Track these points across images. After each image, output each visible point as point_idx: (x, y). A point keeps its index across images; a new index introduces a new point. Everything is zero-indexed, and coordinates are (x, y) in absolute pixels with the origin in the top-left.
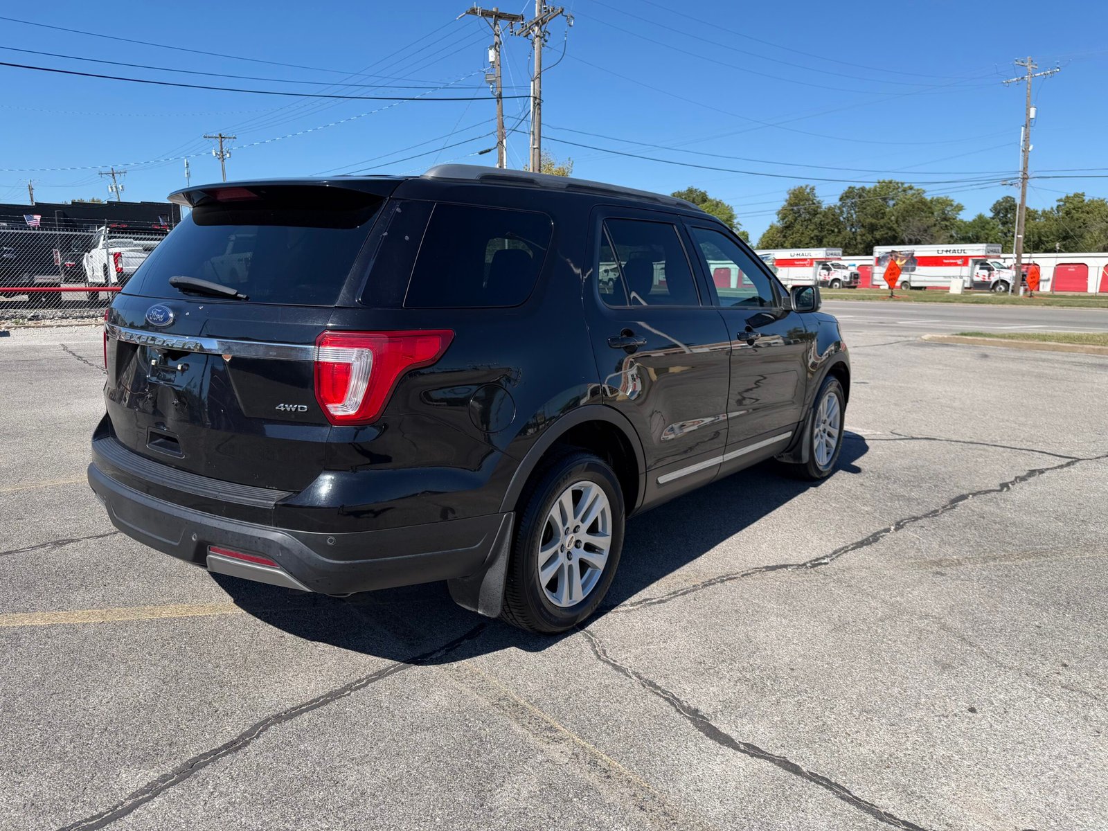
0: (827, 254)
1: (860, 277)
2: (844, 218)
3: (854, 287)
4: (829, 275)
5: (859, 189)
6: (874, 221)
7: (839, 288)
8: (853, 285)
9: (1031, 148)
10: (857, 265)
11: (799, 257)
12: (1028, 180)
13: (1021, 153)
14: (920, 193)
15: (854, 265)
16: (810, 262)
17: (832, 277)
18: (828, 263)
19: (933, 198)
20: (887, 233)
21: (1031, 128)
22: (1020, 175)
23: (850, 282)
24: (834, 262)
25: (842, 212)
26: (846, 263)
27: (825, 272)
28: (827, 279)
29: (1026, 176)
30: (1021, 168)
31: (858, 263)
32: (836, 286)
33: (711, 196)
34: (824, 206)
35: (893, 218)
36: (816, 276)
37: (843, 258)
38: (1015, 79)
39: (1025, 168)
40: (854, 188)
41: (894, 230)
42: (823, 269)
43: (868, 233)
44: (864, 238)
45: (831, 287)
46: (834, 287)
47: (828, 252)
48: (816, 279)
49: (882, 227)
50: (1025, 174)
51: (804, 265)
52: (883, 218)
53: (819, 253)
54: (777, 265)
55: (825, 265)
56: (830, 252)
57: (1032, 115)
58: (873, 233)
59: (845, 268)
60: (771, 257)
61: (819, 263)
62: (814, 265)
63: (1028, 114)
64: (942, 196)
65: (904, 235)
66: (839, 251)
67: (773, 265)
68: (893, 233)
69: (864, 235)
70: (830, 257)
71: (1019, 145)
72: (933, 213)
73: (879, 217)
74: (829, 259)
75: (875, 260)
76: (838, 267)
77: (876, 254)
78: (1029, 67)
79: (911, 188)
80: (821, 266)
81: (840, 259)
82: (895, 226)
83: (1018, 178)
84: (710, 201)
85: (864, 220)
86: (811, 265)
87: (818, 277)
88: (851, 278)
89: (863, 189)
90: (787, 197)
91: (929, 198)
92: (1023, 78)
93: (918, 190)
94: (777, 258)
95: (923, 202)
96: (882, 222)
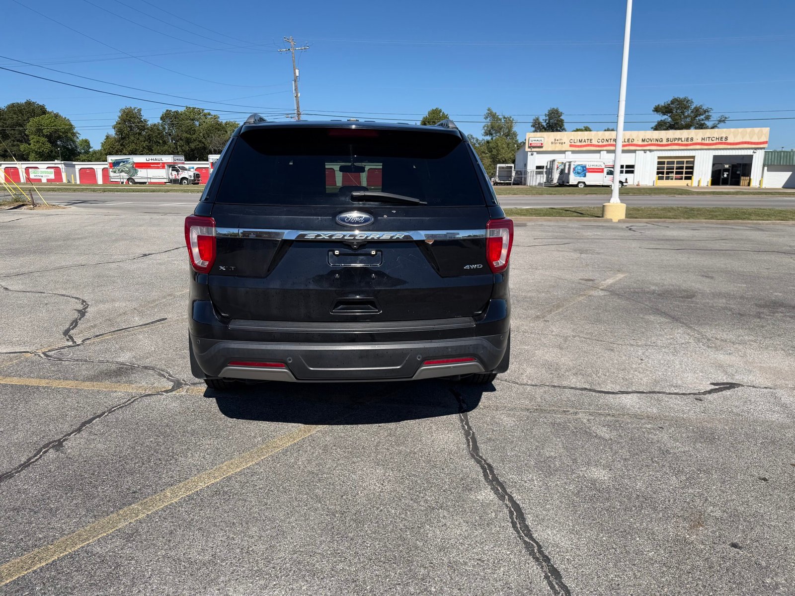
0: (174, 159)
1: (200, 176)
2: (166, 133)
3: (198, 183)
4: (178, 175)
5: (174, 112)
6: (188, 136)
7: (188, 184)
8: (196, 182)
9: (299, 95)
10: (195, 168)
11: (153, 161)
12: (301, 116)
13: (295, 98)
14: (216, 117)
15: (193, 168)
16: (163, 166)
17: (181, 177)
18: (176, 166)
19: (227, 122)
20: (198, 145)
21: (298, 83)
22: (296, 112)
23: (194, 180)
24: (179, 165)
25: (164, 128)
26: (187, 166)
27: (174, 173)
28: (177, 178)
29: (299, 113)
30: (296, 108)
31: (196, 166)
32: (185, 182)
33: (49, 109)
34: (150, 123)
35: (201, 134)
36: (168, 175)
37: (186, 162)
38: (285, 50)
39: (298, 108)
40: (170, 111)
41: (203, 143)
42: (173, 170)
43: (186, 144)
44: (183, 148)
45: (181, 183)
46: (184, 183)
47: (175, 158)
48: (169, 178)
49: (195, 140)
50: (298, 111)
51: (158, 168)
52: (194, 134)
53: (168, 159)
54: (136, 167)
55: (173, 167)
56: (177, 158)
57: (297, 75)
58: (189, 144)
59: (189, 170)
60: (131, 161)
61: (170, 166)
62: (166, 168)
63: (295, 73)
64: (232, 121)
65: (210, 147)
66: (183, 158)
67: (133, 167)
68: (203, 145)
69: (183, 146)
70: (177, 161)
71: (293, 92)
72: (226, 132)
73: (191, 133)
74: (176, 163)
75: (210, 164)
76: (184, 169)
77: (211, 161)
78: (292, 43)
79: (209, 114)
80: (171, 169)
81: (183, 163)
82: (203, 140)
83: (295, 114)
84: (48, 113)
85: (181, 135)
86: (163, 167)
87: (171, 177)
88: (194, 177)
89: (177, 112)
90: (120, 114)
91: (224, 122)
92: (289, 50)
93: (215, 116)
94: (135, 162)
95: (220, 124)
96: (194, 136)
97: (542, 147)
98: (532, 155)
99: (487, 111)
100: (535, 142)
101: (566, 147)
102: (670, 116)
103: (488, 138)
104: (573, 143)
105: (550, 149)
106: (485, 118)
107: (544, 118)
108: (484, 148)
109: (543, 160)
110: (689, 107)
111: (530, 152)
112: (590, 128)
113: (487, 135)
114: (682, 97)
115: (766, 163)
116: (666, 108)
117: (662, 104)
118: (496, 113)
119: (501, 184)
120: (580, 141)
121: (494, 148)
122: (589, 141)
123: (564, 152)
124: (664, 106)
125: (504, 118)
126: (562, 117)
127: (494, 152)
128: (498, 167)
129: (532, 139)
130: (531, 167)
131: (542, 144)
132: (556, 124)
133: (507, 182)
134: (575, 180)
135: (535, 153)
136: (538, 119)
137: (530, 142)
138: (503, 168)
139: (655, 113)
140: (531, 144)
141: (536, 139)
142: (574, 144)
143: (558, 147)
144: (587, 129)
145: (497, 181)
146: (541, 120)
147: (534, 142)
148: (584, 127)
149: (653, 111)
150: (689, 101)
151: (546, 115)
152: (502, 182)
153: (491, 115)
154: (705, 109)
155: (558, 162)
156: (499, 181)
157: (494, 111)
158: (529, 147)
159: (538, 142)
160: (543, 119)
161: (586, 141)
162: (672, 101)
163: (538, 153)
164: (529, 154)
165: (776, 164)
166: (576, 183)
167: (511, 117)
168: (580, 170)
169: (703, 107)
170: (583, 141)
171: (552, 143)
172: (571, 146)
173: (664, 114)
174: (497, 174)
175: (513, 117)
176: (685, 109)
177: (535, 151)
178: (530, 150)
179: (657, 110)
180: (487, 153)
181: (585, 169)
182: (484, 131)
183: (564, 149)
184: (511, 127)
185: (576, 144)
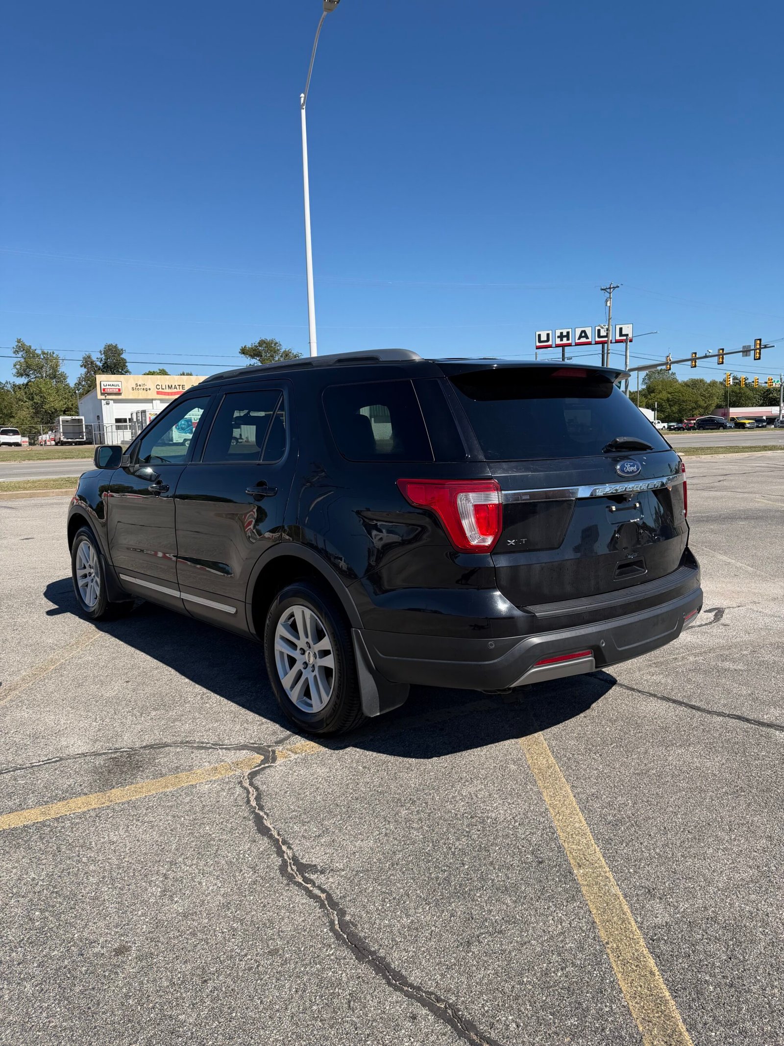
97: (120, 394)
98: (108, 404)
99: (17, 344)
100: (110, 387)
101: (152, 394)
102: (259, 360)
103: (23, 380)
104: (160, 390)
105: (131, 397)
106: (14, 353)
107: (99, 356)
108: (21, 394)
109: (125, 411)
110: (278, 350)
111: (104, 400)
112: (167, 371)
113: (22, 375)
114: (269, 339)
115: (372, 414)
116: (255, 350)
117: (249, 345)
118: (30, 347)
119: (70, 444)
120: (170, 387)
121: (36, 394)
122: (181, 387)
123: (151, 401)
124: (252, 348)
125: (44, 353)
126: (123, 356)
127: (37, 399)
128: (61, 420)
129: (105, 383)
130: (108, 420)
131: (119, 390)
132: (115, 365)
133: (77, 440)
134: (179, 437)
135: (111, 402)
136: (89, 357)
137: (103, 387)
138: (67, 421)
139: (243, 355)
140: (104, 390)
141: (111, 383)
142: (163, 390)
143: (142, 395)
144: (163, 373)
145: (62, 439)
146: (94, 358)
147: (108, 387)
148: (159, 369)
149: (240, 353)
150: (276, 343)
151: (101, 352)
152: (70, 440)
153: (22, 348)
154: (295, 354)
155: (150, 414)
156: (65, 440)
157: (28, 344)
158: (102, 394)
159: (113, 387)
160: (97, 357)
161: (178, 387)
162: (259, 343)
163: (116, 401)
164: (104, 402)
165: (381, 414)
166: (182, 441)
167: (53, 353)
168: (184, 425)
169: (292, 352)
170: (173, 387)
171: (133, 389)
172: (158, 393)
173: (253, 356)
174: (61, 430)
175: (56, 353)
176: (275, 352)
177: (111, 400)
178: (103, 397)
179: (244, 351)
180: (26, 401)
181: (190, 423)
182: (15, 371)
183: (150, 397)
184: (57, 366)
185: (165, 391)
